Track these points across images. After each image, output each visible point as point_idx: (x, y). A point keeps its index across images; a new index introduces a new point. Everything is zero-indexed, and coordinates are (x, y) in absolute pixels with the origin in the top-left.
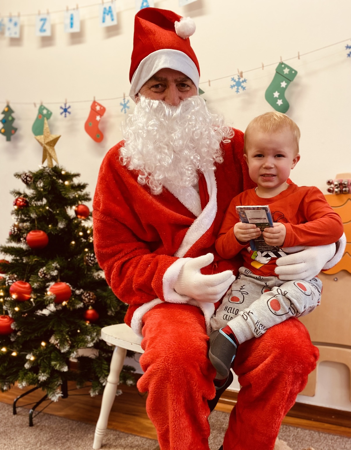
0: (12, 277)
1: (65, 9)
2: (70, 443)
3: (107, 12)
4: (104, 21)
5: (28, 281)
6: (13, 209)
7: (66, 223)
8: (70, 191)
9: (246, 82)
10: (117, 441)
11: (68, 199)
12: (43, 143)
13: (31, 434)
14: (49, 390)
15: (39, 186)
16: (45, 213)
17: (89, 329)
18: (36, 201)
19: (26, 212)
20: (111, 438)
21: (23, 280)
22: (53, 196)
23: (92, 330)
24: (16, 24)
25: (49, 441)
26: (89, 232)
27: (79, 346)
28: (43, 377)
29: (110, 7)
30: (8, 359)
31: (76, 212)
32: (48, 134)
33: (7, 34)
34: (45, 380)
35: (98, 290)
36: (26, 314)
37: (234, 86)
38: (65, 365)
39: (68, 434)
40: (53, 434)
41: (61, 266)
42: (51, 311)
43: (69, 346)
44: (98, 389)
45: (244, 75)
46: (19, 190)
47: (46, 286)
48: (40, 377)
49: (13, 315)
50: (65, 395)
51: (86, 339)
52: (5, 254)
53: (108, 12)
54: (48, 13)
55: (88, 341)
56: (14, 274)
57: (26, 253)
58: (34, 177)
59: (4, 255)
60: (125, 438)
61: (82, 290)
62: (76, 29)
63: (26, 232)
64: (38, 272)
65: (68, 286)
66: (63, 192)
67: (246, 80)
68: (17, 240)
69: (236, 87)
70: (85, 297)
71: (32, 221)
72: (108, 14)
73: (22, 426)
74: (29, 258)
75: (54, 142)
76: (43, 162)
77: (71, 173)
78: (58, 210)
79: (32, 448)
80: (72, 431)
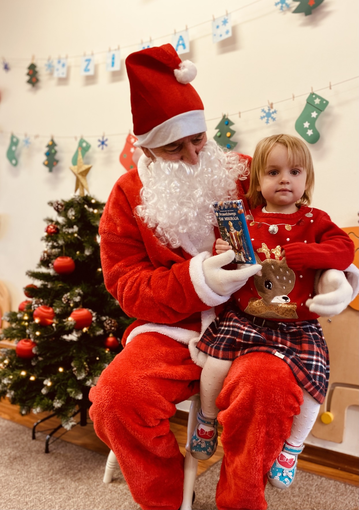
0: (38, 301)
1: (108, 50)
2: (82, 475)
5: (51, 306)
6: (44, 236)
7: (92, 251)
9: (276, 113)
12: (76, 173)
13: (45, 461)
14: (63, 417)
15: (70, 214)
16: (73, 239)
18: (67, 228)
19: (55, 238)
21: (48, 305)
22: (83, 224)
23: (111, 357)
24: (63, 65)
25: (61, 471)
27: (95, 374)
28: (57, 404)
30: (27, 383)
32: (81, 164)
33: (56, 75)
34: (60, 406)
35: (120, 318)
37: (264, 117)
38: (80, 392)
39: (81, 464)
40: (67, 463)
41: (84, 293)
45: (274, 106)
46: (52, 217)
48: (55, 404)
49: (34, 339)
54: (93, 54)
56: (40, 299)
57: (54, 279)
58: (65, 206)
59: (33, 279)
62: (116, 68)
63: (54, 258)
64: (62, 297)
65: (91, 312)
66: (92, 221)
67: (277, 111)
68: (46, 265)
69: (266, 118)
70: (107, 324)
71: (60, 247)
73: (38, 452)
74: (54, 284)
75: (86, 172)
76: (76, 190)
77: (100, 202)
78: (87, 237)
79: (44, 476)
80: (85, 461)
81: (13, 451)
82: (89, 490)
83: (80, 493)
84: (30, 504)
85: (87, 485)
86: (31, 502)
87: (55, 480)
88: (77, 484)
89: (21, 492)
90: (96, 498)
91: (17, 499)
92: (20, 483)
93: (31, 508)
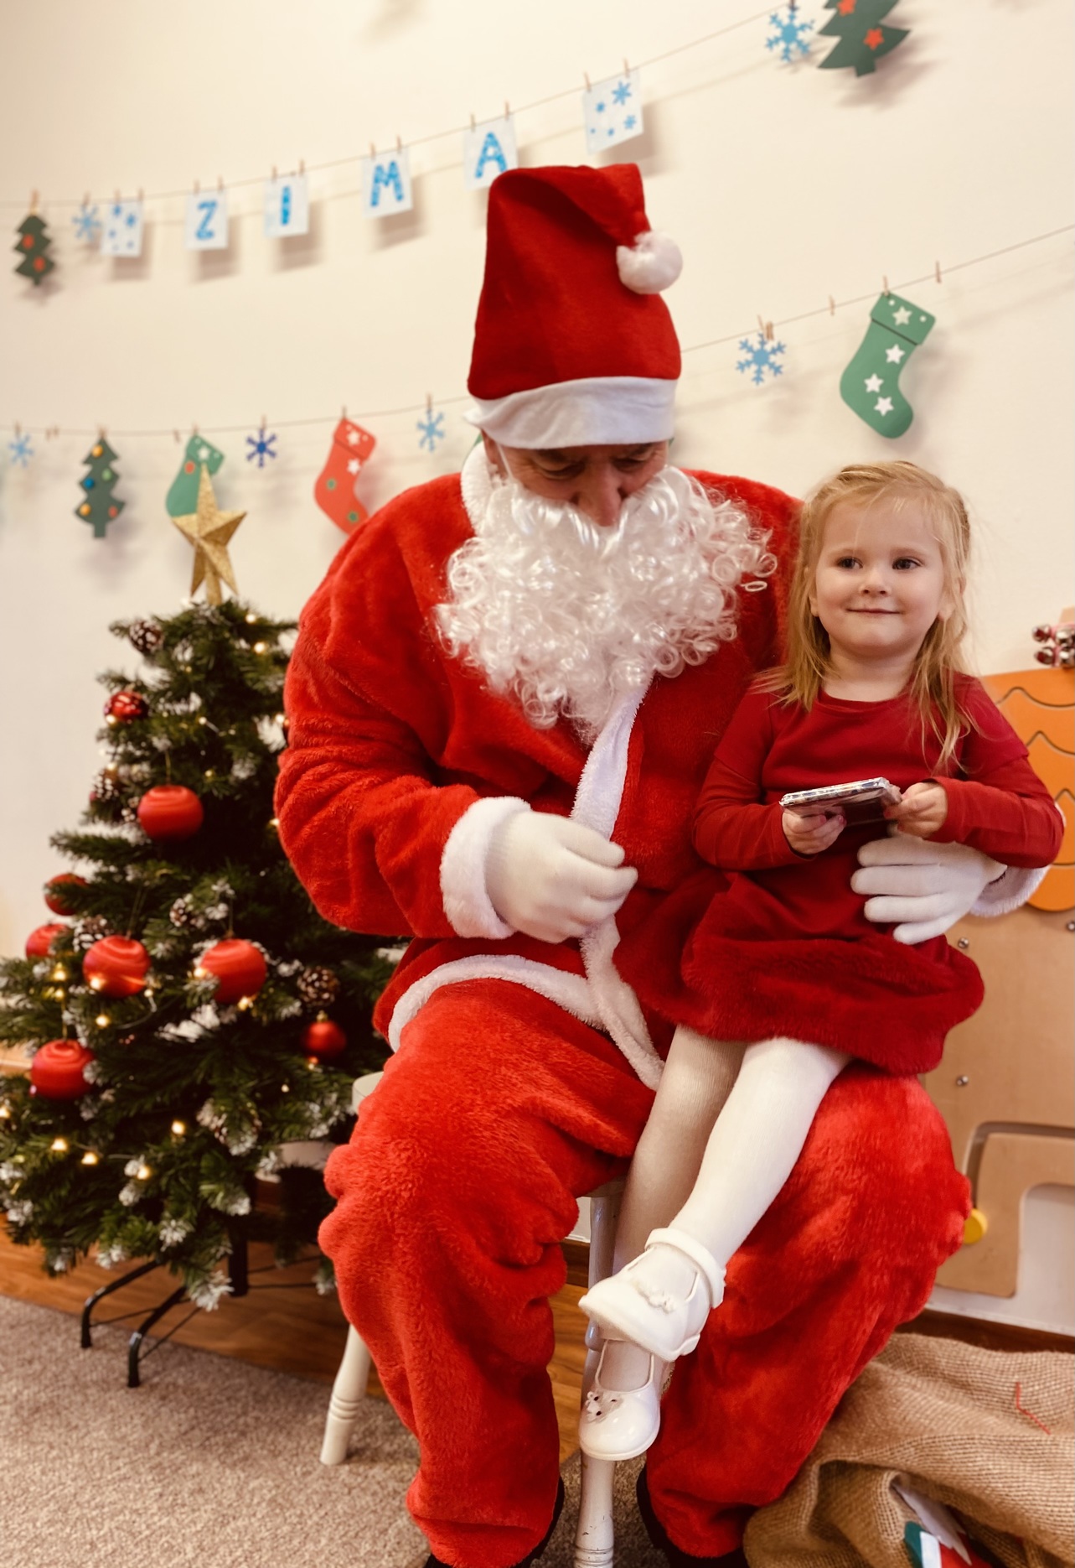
0: (92, 925)
1: (269, 174)
2: (252, 1445)
3: (385, 177)
4: (374, 203)
5: (138, 937)
6: (104, 725)
7: (256, 765)
8: (267, 672)
9: (782, 352)
10: (395, 1437)
11: (265, 693)
12: (196, 535)
13: (132, 1412)
14: (192, 1271)
15: (180, 657)
16: (196, 734)
17: (317, 1083)
18: (170, 701)
19: (139, 732)
20: (377, 1427)
21: (124, 934)
22: (220, 686)
23: (326, 1084)
24: (131, 221)
25: (185, 1438)
27: (285, 1135)
28: (173, 1233)
29: (393, 165)
30: (72, 1175)
32: (212, 510)
33: (108, 248)
34: (181, 1240)
35: (345, 963)
36: (132, 1037)
37: (748, 363)
38: (242, 1193)
39: (245, 1413)
40: (200, 1414)
41: (237, 893)
42: (203, 1027)
43: (254, 1133)
45: (776, 331)
46: (123, 670)
47: (192, 951)
48: (163, 1232)
49: (90, 1038)
50: (240, 1285)
51: (307, 1114)
52: (76, 857)
53: (388, 176)
54: (221, 188)
55: (314, 1120)
56: (99, 916)
57: (137, 854)
58: (166, 634)
59: (71, 859)
61: (297, 964)
62: (298, 226)
63: (138, 791)
64: (168, 910)
65: (258, 949)
66: (250, 675)
67: (784, 346)
68: (110, 815)
69: (754, 367)
70: (308, 985)
71: (156, 758)
72: (387, 184)
73: (105, 1386)
74: (144, 869)
75: (227, 532)
76: (195, 588)
77: (272, 621)
78: (234, 726)
79: (134, 1458)
80: (257, 1402)
81: (27, 1387)
82: (280, 1491)
83: (256, 1501)
84: (105, 1549)
85: (270, 1474)
86: (106, 1541)
87: (170, 1467)
88: (242, 1476)
89: (69, 1512)
90: (306, 1512)
91: (60, 1534)
92: (64, 1484)
93: (109, 1557)
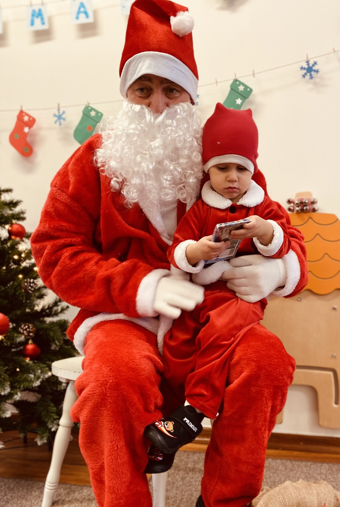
3: (36, 15)
4: (32, 24)
10: (70, 495)
17: (32, 367)
20: (61, 493)
23: (35, 367)
26: (23, 255)
29: (40, 10)
31: (10, 232)
35: (36, 322)
43: (9, 386)
44: (46, 436)
51: (29, 378)
53: (38, 14)
55: (33, 380)
60: (78, 491)
70: (24, 330)
72: (37, 17)
77: (1, 188)
